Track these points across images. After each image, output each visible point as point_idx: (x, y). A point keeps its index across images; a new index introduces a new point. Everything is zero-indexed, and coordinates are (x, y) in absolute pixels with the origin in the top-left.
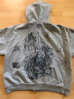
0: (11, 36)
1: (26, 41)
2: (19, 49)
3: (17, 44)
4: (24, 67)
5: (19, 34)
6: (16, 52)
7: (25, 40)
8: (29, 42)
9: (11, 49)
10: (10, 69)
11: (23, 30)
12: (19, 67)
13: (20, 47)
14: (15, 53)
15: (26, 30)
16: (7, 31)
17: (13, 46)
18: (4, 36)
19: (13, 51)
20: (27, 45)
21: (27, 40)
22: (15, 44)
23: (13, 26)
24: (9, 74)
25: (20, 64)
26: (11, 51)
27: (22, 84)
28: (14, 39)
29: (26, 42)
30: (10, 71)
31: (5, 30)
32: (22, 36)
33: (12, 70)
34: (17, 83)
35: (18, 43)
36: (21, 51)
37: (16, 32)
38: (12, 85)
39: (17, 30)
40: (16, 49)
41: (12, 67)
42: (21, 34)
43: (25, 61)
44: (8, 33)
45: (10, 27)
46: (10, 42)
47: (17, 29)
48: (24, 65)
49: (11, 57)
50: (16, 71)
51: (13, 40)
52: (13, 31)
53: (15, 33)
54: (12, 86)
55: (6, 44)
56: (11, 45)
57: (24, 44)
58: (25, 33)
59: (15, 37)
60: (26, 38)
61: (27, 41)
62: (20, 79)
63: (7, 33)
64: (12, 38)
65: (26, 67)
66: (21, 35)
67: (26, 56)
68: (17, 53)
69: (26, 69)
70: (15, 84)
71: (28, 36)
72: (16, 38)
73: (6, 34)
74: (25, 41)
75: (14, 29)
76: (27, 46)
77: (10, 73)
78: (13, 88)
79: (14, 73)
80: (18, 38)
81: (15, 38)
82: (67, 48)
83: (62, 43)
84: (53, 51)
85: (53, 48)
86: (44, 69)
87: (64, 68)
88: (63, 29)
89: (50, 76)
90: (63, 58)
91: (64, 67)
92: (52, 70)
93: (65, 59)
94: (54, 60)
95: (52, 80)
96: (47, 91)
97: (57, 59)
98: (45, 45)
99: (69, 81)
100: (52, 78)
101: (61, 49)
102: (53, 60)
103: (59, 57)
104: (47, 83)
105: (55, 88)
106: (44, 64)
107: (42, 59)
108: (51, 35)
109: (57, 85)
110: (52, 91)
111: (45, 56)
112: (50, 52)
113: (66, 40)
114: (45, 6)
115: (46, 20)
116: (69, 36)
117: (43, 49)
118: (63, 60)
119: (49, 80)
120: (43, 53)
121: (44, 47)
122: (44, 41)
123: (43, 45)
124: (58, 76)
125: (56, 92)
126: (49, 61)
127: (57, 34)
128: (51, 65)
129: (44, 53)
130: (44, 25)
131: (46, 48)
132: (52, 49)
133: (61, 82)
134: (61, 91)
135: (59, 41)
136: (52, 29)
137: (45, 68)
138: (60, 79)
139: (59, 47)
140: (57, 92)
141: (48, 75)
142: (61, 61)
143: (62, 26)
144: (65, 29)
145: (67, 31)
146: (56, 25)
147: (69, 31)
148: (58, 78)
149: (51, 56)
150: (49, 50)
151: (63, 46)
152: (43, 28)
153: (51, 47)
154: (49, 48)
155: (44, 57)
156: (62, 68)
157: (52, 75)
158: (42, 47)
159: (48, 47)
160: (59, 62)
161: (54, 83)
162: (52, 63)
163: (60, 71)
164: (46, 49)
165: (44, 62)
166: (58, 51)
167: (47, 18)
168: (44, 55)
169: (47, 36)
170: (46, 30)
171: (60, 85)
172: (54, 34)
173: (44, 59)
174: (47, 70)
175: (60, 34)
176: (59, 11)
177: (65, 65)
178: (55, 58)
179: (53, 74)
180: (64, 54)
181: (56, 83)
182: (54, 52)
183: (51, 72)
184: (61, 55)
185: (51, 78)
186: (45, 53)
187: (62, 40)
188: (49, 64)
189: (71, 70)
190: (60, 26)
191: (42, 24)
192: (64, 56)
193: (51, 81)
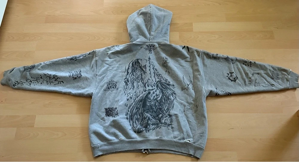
0: (102, 66)
1: (128, 73)
2: (116, 87)
3: (112, 78)
4: (125, 114)
5: (115, 62)
6: (110, 91)
7: (126, 71)
8: (133, 74)
9: (102, 86)
10: (101, 119)
11: (123, 56)
12: (117, 114)
13: (118, 83)
14: (108, 92)
15: (128, 55)
16: (95, 56)
17: (106, 81)
18: (88, 65)
19: (105, 90)
20: (129, 79)
21: (130, 71)
22: (109, 78)
23: (104, 48)
24: (99, 126)
25: (119, 109)
26: (103, 89)
27: (121, 141)
28: (107, 70)
29: (128, 75)
30: (101, 122)
31: (90, 55)
32: (121, 66)
33: (104, 120)
34: (114, 140)
35: (114, 76)
36: (120, 89)
37: (110, 58)
38: (105, 143)
39: (113, 55)
40: (111, 86)
41: (103, 115)
42: (119, 61)
43: (126, 105)
44: (96, 61)
45: (100, 51)
46: (100, 75)
47: (113, 53)
48: (126, 111)
49: (102, 99)
50: (112, 120)
51: (105, 72)
52: (105, 58)
53: (108, 61)
54: (105, 145)
55: (93, 78)
56: (101, 80)
57: (125, 78)
58: (127, 59)
59: (108, 67)
60: (128, 69)
61: (130, 73)
62: (119, 134)
63: (94, 59)
64: (103, 69)
65: (128, 115)
66: (119, 63)
67: (128, 97)
68: (112, 93)
69: (128, 117)
70: (111, 140)
71: (131, 65)
72: (111, 68)
73: (93, 61)
74: (126, 73)
75: (106, 53)
76: (130, 82)
77: (101, 125)
78: (106, 147)
79: (107, 124)
80: (113, 68)
81: (109, 69)
82: (198, 83)
83: (192, 76)
84: (176, 89)
85: (175, 84)
86: (159, 118)
87: (193, 115)
88: (193, 52)
89: (170, 128)
90: (192, 100)
91: (194, 114)
92: (174, 117)
93: (195, 100)
94: (177, 104)
95: (173, 134)
96: (165, 152)
97: (181, 101)
98: (162, 79)
99: (201, 135)
100: (173, 131)
101: (188, 85)
103: (186, 99)
104: (165, 138)
105: (179, 147)
106: (160, 109)
107: (157, 101)
108: (171, 63)
109: (182, 141)
110: (173, 152)
111: (162, 97)
112: (171, 89)
113: (198, 71)
114: (162, 15)
115: (163, 39)
116: (204, 64)
117: (157, 86)
118: (192, 102)
119: (168, 134)
120: (158, 92)
121: (160, 82)
122: (160, 73)
123: (157, 80)
124: (182, 127)
125: (180, 154)
126: (169, 104)
127: (183, 62)
128: (171, 111)
129: (160, 92)
130: (159, 47)
131: (163, 84)
132: (173, 85)
133: (189, 136)
134: (189, 151)
135: (186, 72)
136: (174, 53)
137: (161, 115)
138: (187, 132)
139: (185, 82)
141: (167, 126)
142: (190, 104)
143: (191, 49)
144: (196, 53)
145: (199, 56)
146: (181, 46)
147: (203, 56)
148: (184, 129)
149: (171, 96)
150: (168, 86)
151: (193, 81)
152: (158, 52)
153: (171, 83)
154: (169, 85)
155: (159, 99)
156: (190, 115)
157: (173, 126)
158: (156, 83)
159: (168, 83)
160: (185, 106)
161: (177, 139)
162: (173, 107)
163: (188, 120)
164: (163, 86)
165: (160, 107)
166: (184, 89)
167: (166, 35)
168: (161, 96)
169: (165, 65)
170: (163, 55)
171: (186, 141)
172: (177, 61)
173: (161, 102)
174: (165, 119)
175: (187, 61)
176: (186, 23)
177: (196, 111)
178: (178, 99)
179: (175, 124)
180: (194, 93)
181: (179, 138)
182: (177, 90)
183: (171, 121)
184: (189, 95)
185: (171, 132)
186: (162, 92)
187: (191, 71)
188: (168, 109)
189: (205, 117)
190: (188, 47)
191: (157, 45)
192: (194, 97)
193: (172, 135)
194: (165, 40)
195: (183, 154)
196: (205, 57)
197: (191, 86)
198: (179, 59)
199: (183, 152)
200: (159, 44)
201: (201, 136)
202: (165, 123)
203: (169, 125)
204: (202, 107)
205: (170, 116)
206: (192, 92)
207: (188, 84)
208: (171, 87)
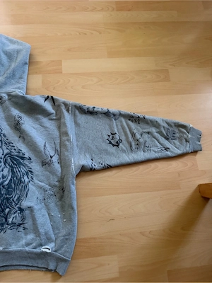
82: (66, 154)
83: (58, 141)
84: (33, 164)
85: (32, 156)
86: (5, 214)
87: (57, 205)
88: (59, 106)
89: (21, 229)
90: (56, 180)
91: (58, 203)
92: (27, 212)
93: (61, 180)
94: (34, 188)
95: (26, 238)
96: (13, 268)
97: (41, 183)
98: (13, 150)
99: (67, 237)
100: (26, 234)
101: (51, 157)
102: (31, 186)
103: (48, 178)
104: (13, 248)
105: (34, 259)
106: (8, 199)
107: (3, 187)
108: (28, 124)
109: (38, 250)
110: (25, 268)
111: (11, 180)
113: (66, 134)
114: (14, 51)
115: (15, 86)
116: (77, 124)
117: (5, 162)
118: (57, 183)
119: (18, 239)
120: (6, 172)
121: (9, 154)
122: (11, 139)
123: (6, 151)
124: (39, 227)
125: (36, 269)
126: (21, 191)
127: (45, 121)
128: (23, 202)
129: (9, 171)
130: (9, 99)
131: (14, 158)
132: (30, 159)
133: (49, 240)
134: (48, 265)
135: (49, 137)
136: (32, 108)
137: (7, 210)
138: (46, 234)
139: (47, 152)
140: (38, 267)
141: (16, 227)
142: (53, 186)
143: (57, 100)
144: (63, 107)
145: (68, 111)
146: (43, 96)
147: (75, 112)
148: (42, 231)
149: (25, 177)
150: (22, 161)
151: (59, 149)
152: (7, 108)
153: (27, 155)
154: (23, 158)
155: (6, 183)
156: (52, 205)
157: (26, 225)
158: (3, 157)
159: (21, 155)
160: (45, 191)
161: (31, 246)
162: (27, 195)
163: (49, 214)
164: (15, 160)
165: (8, 196)
166: (45, 163)
167: (20, 81)
168: (10, 178)
169: (17, 127)
170: (15, 112)
171: (44, 250)
172: (37, 120)
173: (9, 188)
174: (13, 216)
175: (52, 120)
176: (53, 61)
177: (61, 198)
178: (36, 181)
179: (28, 224)
180: (60, 170)
181: (34, 244)
182: (35, 166)
183: (23, 218)
184: (53, 173)
185: (23, 235)
186: (12, 171)
187: (56, 133)
188: (19, 199)
189: (73, 208)
190: (52, 97)
191: (5, 97)
192: (59, 175)
193: (23, 242)
194: (19, 88)
195: (39, 269)
196: (77, 112)
197: (55, 159)
198: (39, 116)
199: (40, 266)
200: (9, 95)
201: (67, 239)
202: (12, 223)
203: (20, 225)
204: (70, 192)
205: (21, 210)
206: (57, 167)
207: (52, 155)
208: (26, 162)
